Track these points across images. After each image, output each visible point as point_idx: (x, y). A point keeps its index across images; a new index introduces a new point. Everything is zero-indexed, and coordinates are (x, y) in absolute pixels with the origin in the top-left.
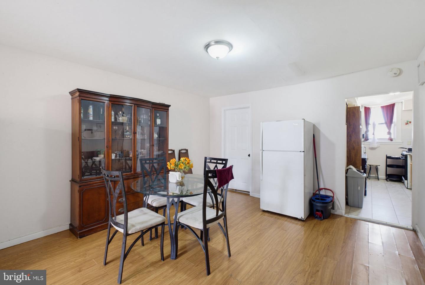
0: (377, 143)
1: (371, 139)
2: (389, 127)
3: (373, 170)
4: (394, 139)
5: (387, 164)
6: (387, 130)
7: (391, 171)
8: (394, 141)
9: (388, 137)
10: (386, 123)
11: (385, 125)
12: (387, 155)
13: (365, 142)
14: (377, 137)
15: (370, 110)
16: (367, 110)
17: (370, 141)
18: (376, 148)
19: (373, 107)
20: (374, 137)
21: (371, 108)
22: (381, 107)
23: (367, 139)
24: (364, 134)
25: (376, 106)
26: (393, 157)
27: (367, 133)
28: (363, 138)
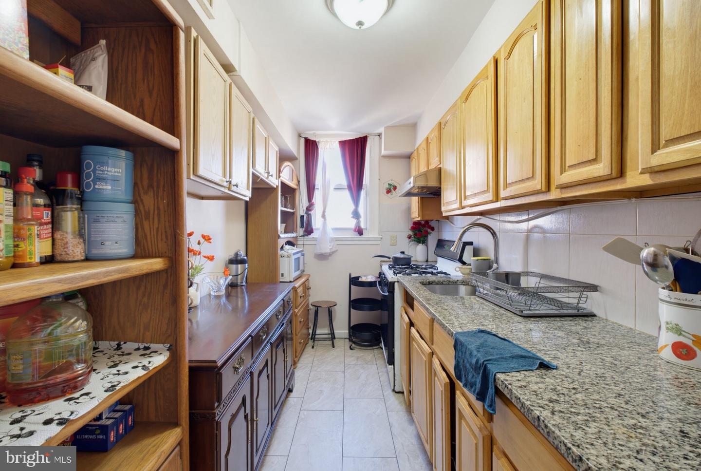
0: (332, 240)
1: (318, 229)
2: (356, 198)
3: (323, 317)
4: (366, 229)
5: (352, 298)
6: (353, 207)
7: (359, 317)
8: (365, 235)
9: (352, 223)
10: (350, 188)
11: (346, 194)
12: (350, 275)
13: (305, 237)
14: (331, 224)
15: (317, 148)
16: (311, 147)
17: (317, 236)
18: (328, 254)
19: (324, 141)
20: (325, 224)
21: (319, 142)
22: (340, 142)
23: (309, 231)
24: (303, 216)
25: (329, 140)
26: (363, 279)
27: (310, 212)
28: (302, 226)
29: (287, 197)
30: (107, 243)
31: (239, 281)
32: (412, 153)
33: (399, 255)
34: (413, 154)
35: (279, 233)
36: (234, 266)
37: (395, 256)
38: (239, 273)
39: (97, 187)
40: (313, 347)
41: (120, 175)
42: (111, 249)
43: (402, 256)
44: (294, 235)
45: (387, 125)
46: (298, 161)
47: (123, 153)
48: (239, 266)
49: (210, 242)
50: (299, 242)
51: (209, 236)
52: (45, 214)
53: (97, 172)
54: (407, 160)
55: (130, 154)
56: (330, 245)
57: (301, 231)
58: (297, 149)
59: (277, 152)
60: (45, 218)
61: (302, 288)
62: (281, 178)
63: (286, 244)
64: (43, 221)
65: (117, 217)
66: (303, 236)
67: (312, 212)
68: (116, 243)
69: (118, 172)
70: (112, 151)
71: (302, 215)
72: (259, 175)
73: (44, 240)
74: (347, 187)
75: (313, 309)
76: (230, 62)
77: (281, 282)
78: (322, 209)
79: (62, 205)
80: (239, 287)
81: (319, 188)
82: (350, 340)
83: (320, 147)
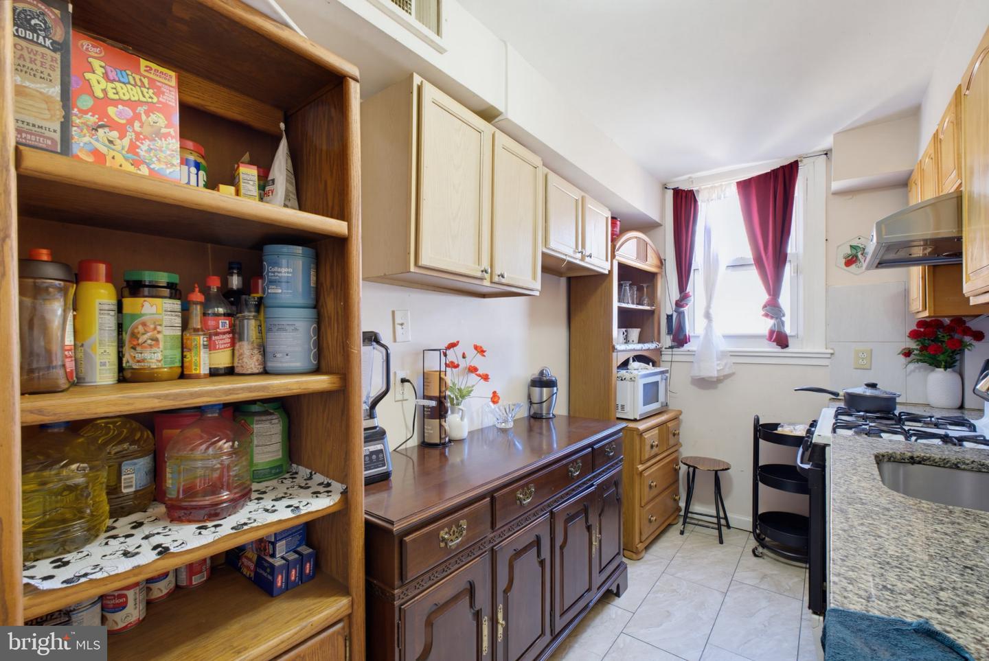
0: (723, 354)
1: (698, 337)
2: (773, 283)
3: (704, 487)
4: (796, 336)
5: (761, 463)
6: (764, 297)
7: (774, 499)
8: (794, 347)
9: (765, 326)
10: (759, 262)
11: (753, 274)
12: (757, 420)
13: (674, 350)
14: (721, 327)
15: (696, 201)
16: (684, 202)
17: (694, 348)
18: (715, 380)
19: (707, 188)
20: (709, 328)
21: (698, 191)
22: (739, 184)
23: (680, 339)
24: (672, 316)
25: (716, 185)
26: (784, 430)
27: (682, 309)
28: (670, 331)
29: (643, 287)
30: (278, 355)
31: (544, 412)
32: (910, 173)
33: (860, 390)
34: (914, 173)
35: (614, 343)
36: (537, 390)
37: (850, 391)
38: (545, 399)
39: (269, 291)
40: (682, 533)
41: (290, 275)
42: (281, 362)
43: (870, 392)
44: (652, 346)
45: (840, 129)
46: (663, 227)
47: (299, 250)
48: (545, 390)
49: (484, 356)
50: (664, 358)
51: (481, 347)
52: (221, 324)
53: (270, 274)
54: (901, 191)
55: (309, 251)
56: (718, 365)
57: (667, 340)
58: (660, 210)
59: (607, 218)
60: (221, 327)
61: (657, 431)
62: (617, 258)
63: (634, 361)
64: (218, 330)
65: (288, 325)
66: (671, 347)
67: (685, 309)
68: (287, 355)
69: (288, 272)
70: (286, 249)
71: (670, 313)
72: (564, 257)
73: (220, 351)
74: (753, 262)
75: (683, 469)
76: (488, 103)
77: (618, 418)
78: (704, 304)
79: (241, 313)
80: (544, 420)
81: (700, 268)
82: (758, 538)
83: (700, 199)
